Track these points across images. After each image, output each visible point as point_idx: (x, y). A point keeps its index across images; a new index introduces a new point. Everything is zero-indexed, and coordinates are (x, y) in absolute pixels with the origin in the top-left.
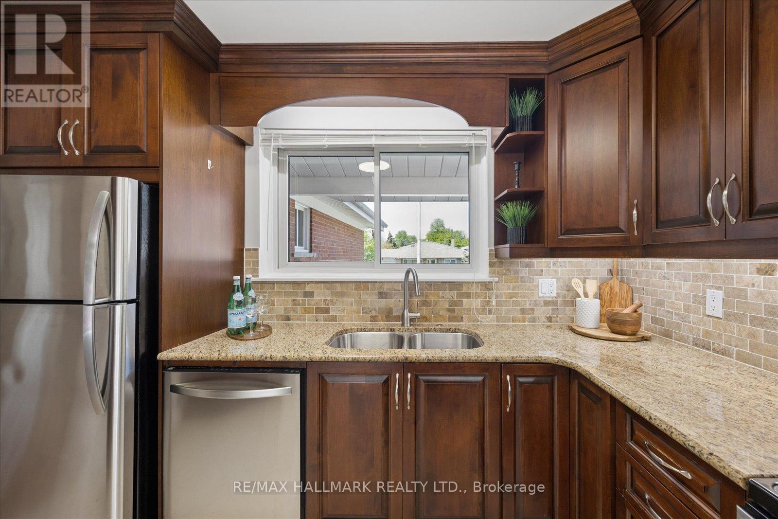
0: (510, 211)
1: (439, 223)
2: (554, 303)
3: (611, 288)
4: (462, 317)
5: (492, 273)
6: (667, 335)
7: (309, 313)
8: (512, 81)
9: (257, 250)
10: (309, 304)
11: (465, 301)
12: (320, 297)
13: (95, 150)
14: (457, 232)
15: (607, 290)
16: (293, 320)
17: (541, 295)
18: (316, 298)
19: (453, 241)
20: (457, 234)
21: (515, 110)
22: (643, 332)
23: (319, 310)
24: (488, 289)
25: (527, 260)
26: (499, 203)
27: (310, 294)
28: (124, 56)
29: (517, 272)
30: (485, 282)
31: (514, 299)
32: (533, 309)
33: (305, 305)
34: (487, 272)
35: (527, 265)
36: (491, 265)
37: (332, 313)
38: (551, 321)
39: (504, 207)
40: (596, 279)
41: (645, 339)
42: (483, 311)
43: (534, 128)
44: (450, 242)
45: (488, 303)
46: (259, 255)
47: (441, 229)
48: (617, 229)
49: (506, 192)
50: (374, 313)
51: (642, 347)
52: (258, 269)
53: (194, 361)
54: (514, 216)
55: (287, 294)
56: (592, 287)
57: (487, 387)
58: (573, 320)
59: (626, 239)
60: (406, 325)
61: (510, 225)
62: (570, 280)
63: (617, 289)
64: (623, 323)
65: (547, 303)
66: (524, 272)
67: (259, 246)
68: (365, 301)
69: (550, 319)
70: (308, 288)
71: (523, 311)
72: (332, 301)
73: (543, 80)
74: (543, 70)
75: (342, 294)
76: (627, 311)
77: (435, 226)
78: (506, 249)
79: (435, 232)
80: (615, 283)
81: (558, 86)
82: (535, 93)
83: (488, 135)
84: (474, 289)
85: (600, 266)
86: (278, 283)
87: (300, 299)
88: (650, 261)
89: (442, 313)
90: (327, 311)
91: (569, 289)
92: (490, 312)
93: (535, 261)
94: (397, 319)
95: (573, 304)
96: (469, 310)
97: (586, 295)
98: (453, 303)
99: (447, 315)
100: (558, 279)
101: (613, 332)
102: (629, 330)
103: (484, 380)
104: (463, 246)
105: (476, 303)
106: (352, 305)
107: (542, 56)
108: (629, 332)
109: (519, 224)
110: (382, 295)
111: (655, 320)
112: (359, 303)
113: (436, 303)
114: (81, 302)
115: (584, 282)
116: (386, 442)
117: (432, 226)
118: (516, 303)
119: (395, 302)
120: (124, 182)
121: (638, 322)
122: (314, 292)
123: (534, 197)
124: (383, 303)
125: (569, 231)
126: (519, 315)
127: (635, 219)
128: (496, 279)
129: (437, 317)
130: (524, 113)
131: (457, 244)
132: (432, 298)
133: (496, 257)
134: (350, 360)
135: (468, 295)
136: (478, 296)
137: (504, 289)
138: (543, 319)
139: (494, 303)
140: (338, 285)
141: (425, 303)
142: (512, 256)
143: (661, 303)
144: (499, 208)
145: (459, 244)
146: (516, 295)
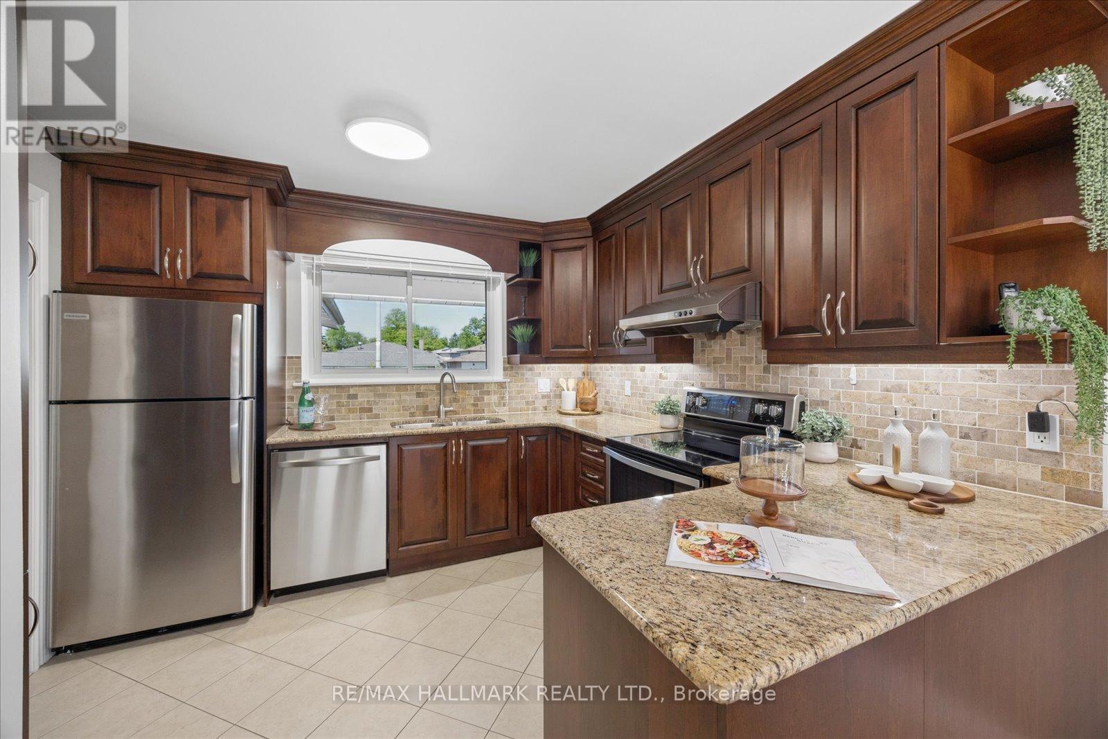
0: (519, 331)
1: (399, 315)
2: (548, 396)
3: (584, 384)
4: (484, 410)
5: (505, 375)
6: (611, 410)
7: (353, 412)
8: (520, 242)
9: (299, 358)
10: (353, 405)
11: (486, 397)
12: (363, 399)
13: (198, 276)
14: (426, 329)
15: (582, 386)
16: (338, 419)
17: (539, 391)
18: (360, 400)
19: (421, 343)
20: (426, 332)
21: (523, 263)
22: (598, 409)
23: (363, 410)
24: (503, 388)
25: (530, 365)
26: (511, 325)
27: (355, 396)
28: (228, 202)
29: (523, 375)
30: (500, 383)
31: (521, 394)
32: (534, 402)
33: (349, 406)
34: (502, 375)
35: (530, 369)
36: (505, 369)
37: (374, 412)
38: (546, 409)
39: (514, 327)
40: (574, 378)
41: (598, 413)
42: (499, 405)
43: (535, 277)
44: (417, 343)
45: (503, 398)
46: (302, 362)
47: (402, 324)
48: (582, 347)
49: (517, 318)
50: (412, 410)
51: (598, 418)
52: (301, 375)
53: (299, 443)
54: (522, 335)
55: (332, 397)
56: (572, 383)
57: (510, 446)
58: (560, 407)
59: (586, 353)
60: (441, 417)
61: (519, 341)
62: (559, 379)
63: (587, 385)
64: (587, 404)
65: (543, 397)
66: (528, 374)
67: (301, 353)
68: (405, 400)
69: (545, 408)
70: (352, 391)
71: (527, 403)
72: (375, 402)
73: (540, 245)
74: (540, 239)
75: (384, 396)
76: (590, 396)
77: (394, 319)
78: (517, 357)
79: (393, 328)
80: (586, 381)
81: (550, 252)
82: (535, 253)
83: (501, 276)
84: (493, 388)
85: (577, 369)
86: (322, 387)
87: (344, 401)
88: (596, 365)
89: (469, 407)
90: (370, 410)
91: (558, 386)
92: (504, 405)
93: (535, 366)
94: (432, 413)
95: (560, 396)
96: (489, 404)
97: (568, 390)
98: (477, 399)
99: (472, 409)
100: (551, 379)
101: (582, 411)
102: (590, 407)
103: (507, 442)
104: (435, 349)
105: (494, 398)
106: (393, 404)
107: (540, 230)
108: (590, 409)
109: (526, 341)
110: (419, 395)
111: (606, 403)
112: (399, 402)
113: (464, 400)
114: (229, 399)
115: (567, 381)
116: (446, 487)
117: (388, 319)
118: (523, 398)
119: (431, 400)
120: (248, 307)
121: (595, 403)
122: (357, 395)
123: (534, 322)
124: (421, 401)
125: (556, 347)
126: (525, 406)
127: (590, 341)
128: (509, 380)
129: (465, 410)
130: (529, 265)
131: (427, 346)
132: (460, 396)
133: (509, 363)
134: (422, 433)
135: (488, 393)
136: (495, 394)
137: (513, 387)
138: (541, 408)
139: (507, 398)
140: (380, 388)
141: (456, 400)
142: (521, 362)
143: (608, 392)
144: (511, 328)
145: (431, 347)
146: (522, 392)
